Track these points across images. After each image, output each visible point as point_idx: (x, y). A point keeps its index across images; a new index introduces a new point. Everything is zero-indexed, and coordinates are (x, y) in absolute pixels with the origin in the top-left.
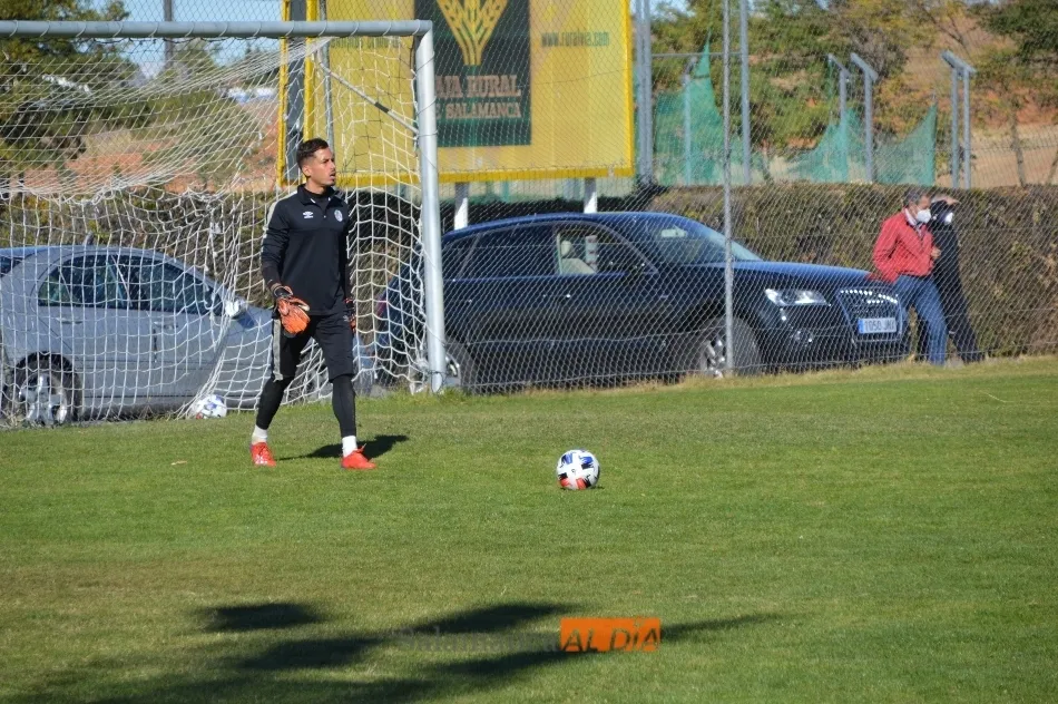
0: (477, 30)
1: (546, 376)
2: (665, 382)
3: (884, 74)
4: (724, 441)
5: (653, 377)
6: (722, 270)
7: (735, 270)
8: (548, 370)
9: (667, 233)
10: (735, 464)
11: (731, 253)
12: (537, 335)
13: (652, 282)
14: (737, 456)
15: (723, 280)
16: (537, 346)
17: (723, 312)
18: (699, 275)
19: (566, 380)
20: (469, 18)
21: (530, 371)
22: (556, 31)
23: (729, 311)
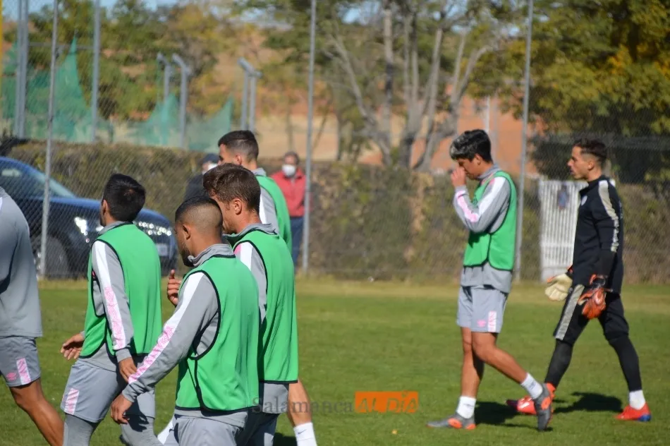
3: (198, 72)
6: (42, 202)
7: (51, 202)
9: (7, 173)
11: (50, 190)
17: (40, 232)
23: (44, 232)
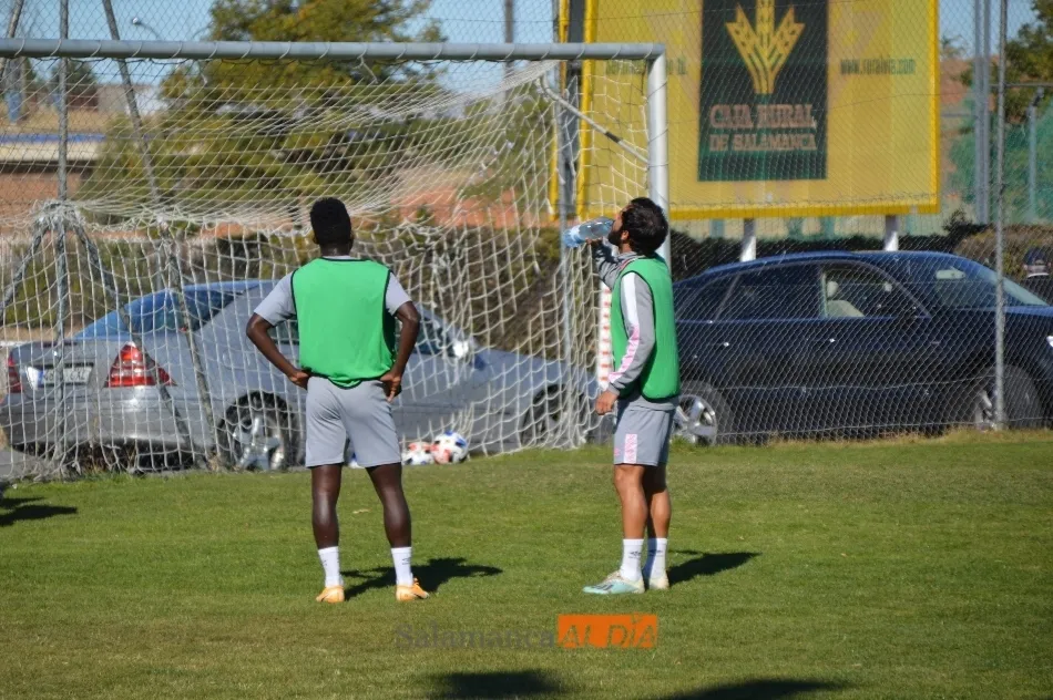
0: (769, 57)
1: (794, 425)
2: (927, 436)
4: (951, 498)
5: (914, 429)
6: (993, 314)
7: (1007, 314)
8: (796, 419)
9: (942, 275)
10: (956, 522)
12: (785, 382)
13: (913, 326)
14: (961, 515)
15: (993, 325)
16: (785, 394)
17: (993, 360)
18: (967, 319)
19: (817, 430)
20: (762, 44)
21: (776, 420)
22: (856, 58)
23: (999, 359)
